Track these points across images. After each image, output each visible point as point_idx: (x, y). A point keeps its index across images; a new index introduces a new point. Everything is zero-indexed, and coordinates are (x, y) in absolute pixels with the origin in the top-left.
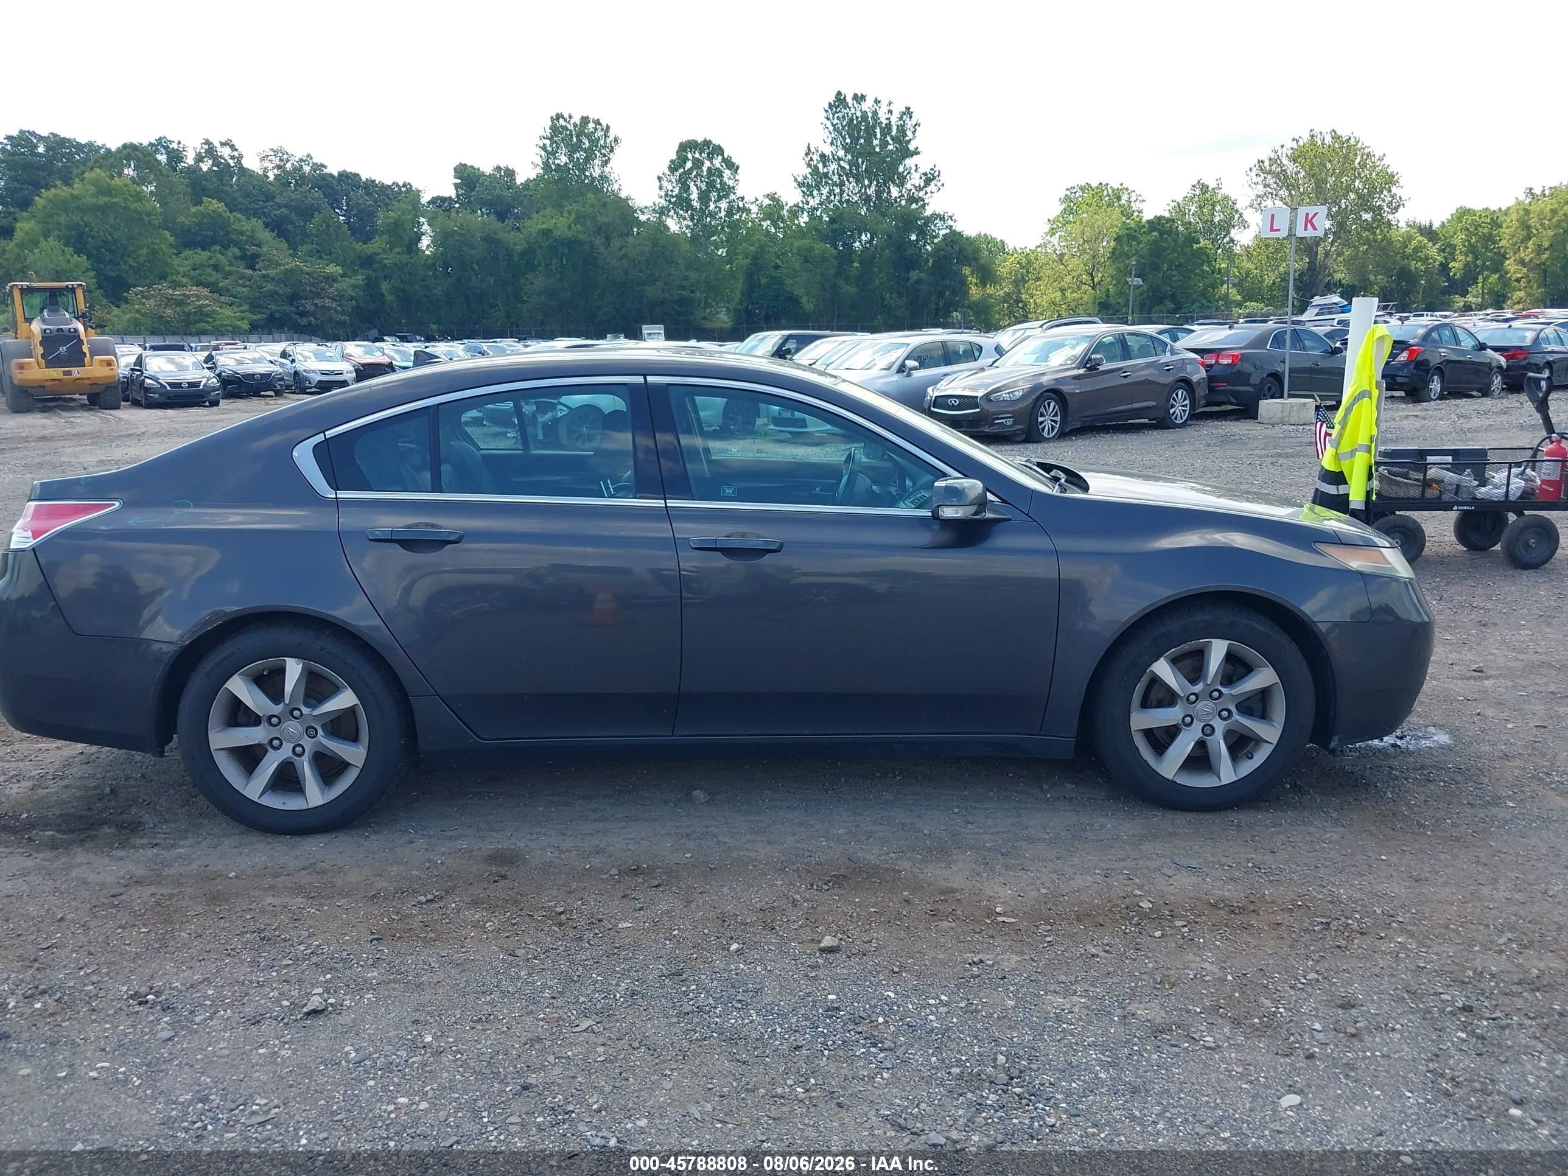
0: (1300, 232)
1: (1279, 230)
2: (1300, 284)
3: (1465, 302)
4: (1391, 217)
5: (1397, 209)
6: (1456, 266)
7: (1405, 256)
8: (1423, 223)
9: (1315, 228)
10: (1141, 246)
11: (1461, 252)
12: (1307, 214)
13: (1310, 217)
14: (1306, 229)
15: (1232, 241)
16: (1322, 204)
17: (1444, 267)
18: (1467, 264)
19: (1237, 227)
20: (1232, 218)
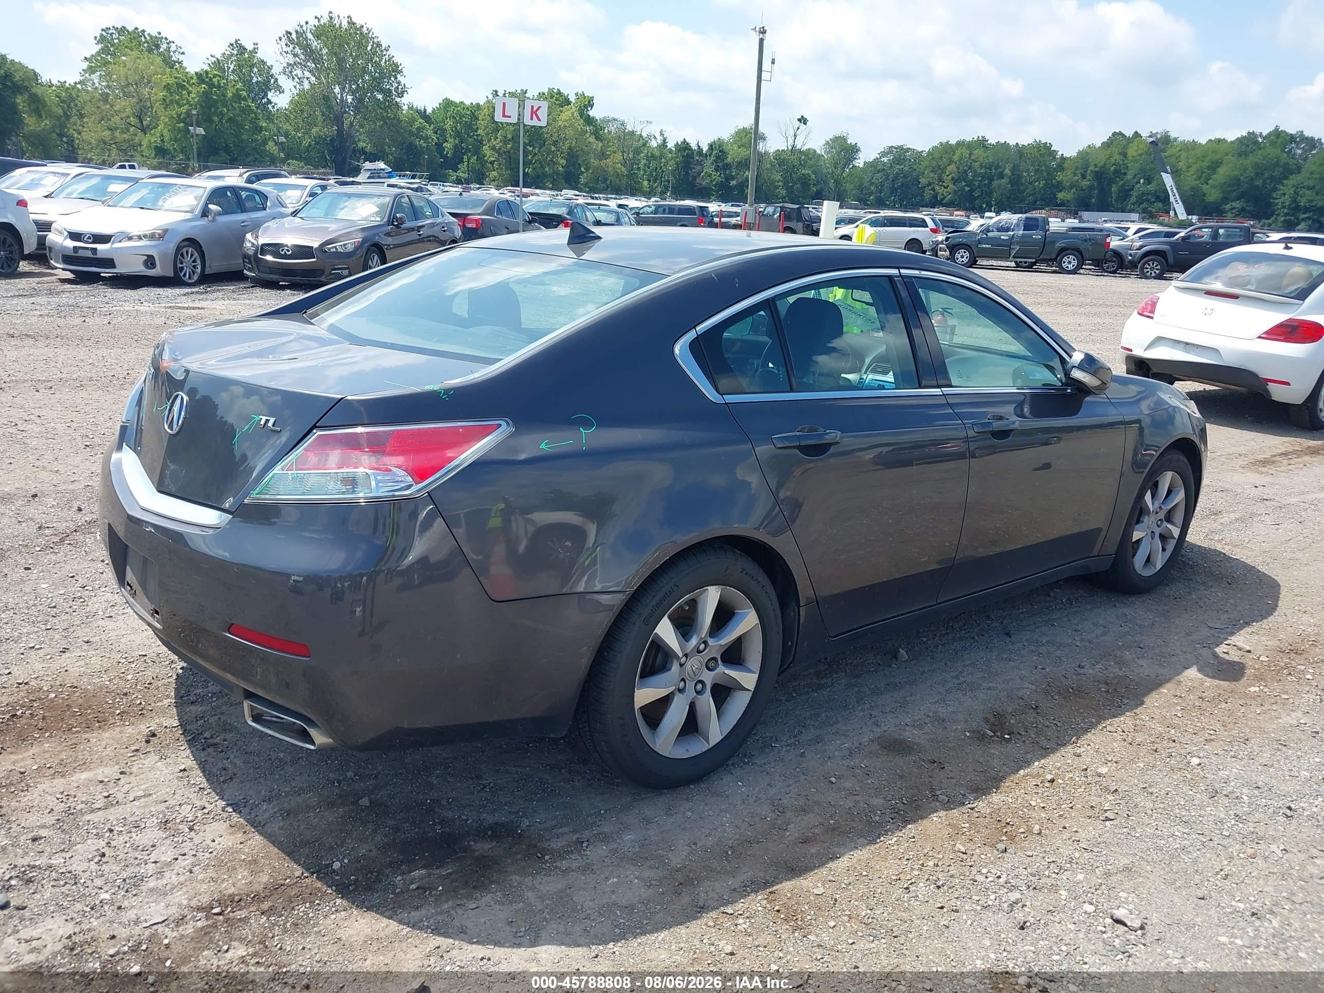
0: (527, 121)
1: (510, 117)
2: (331, 148)
3: (457, 176)
4: (398, 100)
5: (403, 93)
6: (448, 146)
7: (411, 133)
8: (419, 108)
9: (539, 120)
10: (192, 95)
11: (451, 135)
12: (532, 107)
13: (535, 109)
14: (532, 119)
15: (269, 102)
16: (544, 100)
17: (439, 146)
18: (456, 146)
19: (273, 91)
20: (268, 84)
